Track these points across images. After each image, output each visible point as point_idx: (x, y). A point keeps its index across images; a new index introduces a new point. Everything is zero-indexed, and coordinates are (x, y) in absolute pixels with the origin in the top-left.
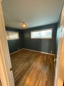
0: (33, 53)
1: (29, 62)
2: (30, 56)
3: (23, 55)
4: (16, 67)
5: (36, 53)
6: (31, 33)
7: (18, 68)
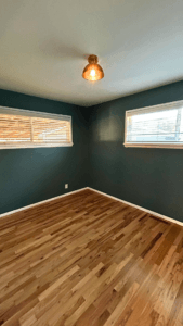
0: (131, 220)
1: (102, 271)
2: (115, 231)
3: (80, 220)
4: (34, 289)
5: (149, 223)
6: (127, 119)
7: (41, 298)
